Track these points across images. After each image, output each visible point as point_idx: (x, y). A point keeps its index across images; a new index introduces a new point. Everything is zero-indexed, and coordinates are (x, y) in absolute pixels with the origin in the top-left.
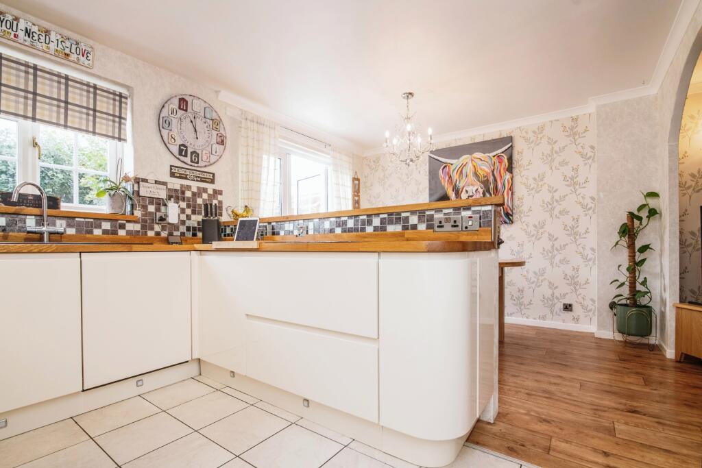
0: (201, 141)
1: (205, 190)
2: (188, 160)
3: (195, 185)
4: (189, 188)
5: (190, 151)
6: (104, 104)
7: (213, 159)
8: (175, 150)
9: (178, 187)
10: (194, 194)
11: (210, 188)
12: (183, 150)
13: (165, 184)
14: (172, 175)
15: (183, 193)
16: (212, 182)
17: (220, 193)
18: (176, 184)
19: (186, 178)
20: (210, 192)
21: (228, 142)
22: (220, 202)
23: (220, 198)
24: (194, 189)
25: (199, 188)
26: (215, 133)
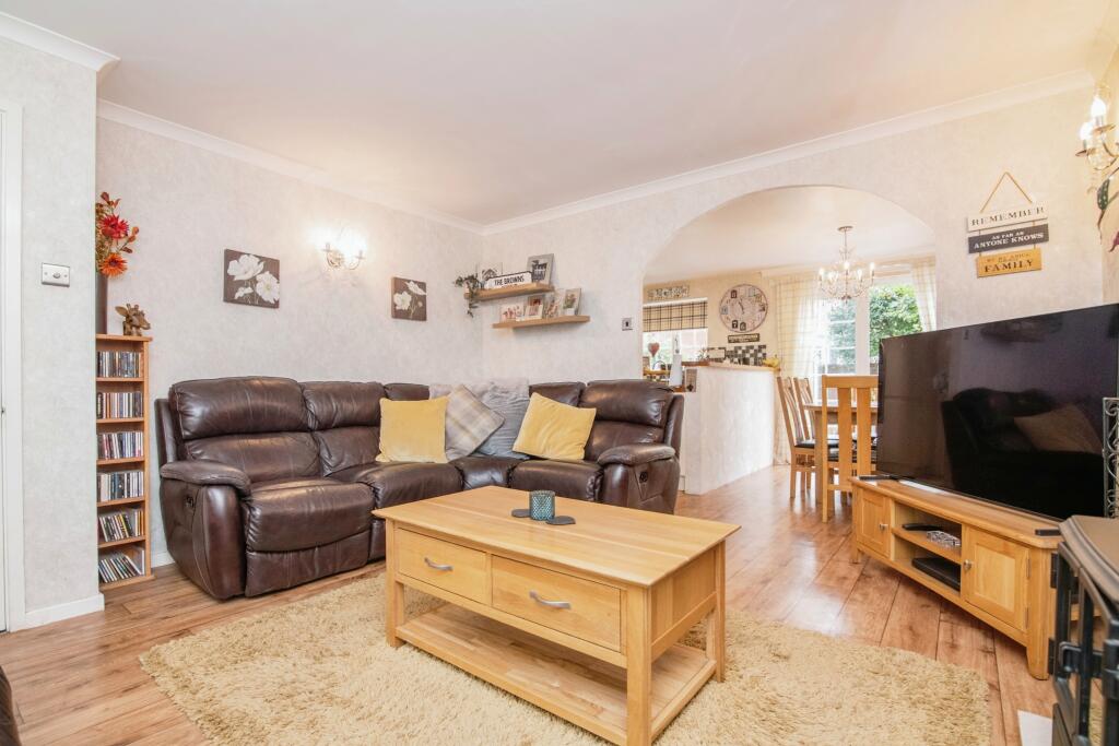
0: (747, 313)
1: (752, 347)
2: (738, 329)
3: (744, 345)
4: (740, 348)
5: (739, 322)
6: (697, 311)
7: (757, 324)
8: (730, 325)
9: (733, 349)
10: (744, 352)
11: (756, 344)
12: (735, 325)
13: (724, 348)
14: (730, 342)
15: (736, 352)
16: (758, 340)
17: (765, 347)
18: (731, 347)
19: (738, 341)
20: (756, 348)
21: (771, 308)
22: (764, 354)
23: (764, 351)
24: (744, 348)
25: (747, 347)
26: (757, 305)
